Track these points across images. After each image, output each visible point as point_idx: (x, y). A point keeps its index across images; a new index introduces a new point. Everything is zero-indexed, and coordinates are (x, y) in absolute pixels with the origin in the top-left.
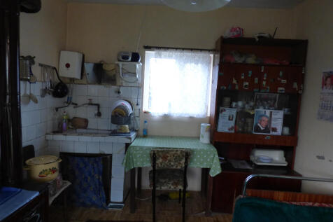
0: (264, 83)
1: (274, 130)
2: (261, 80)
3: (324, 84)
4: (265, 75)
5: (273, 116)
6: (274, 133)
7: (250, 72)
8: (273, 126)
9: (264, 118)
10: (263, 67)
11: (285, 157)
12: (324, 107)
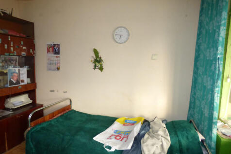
0: (12, 49)
1: (23, 81)
2: (9, 47)
3: (48, 51)
4: (12, 43)
5: (21, 72)
6: (22, 84)
8: (21, 79)
9: (15, 74)
10: (9, 37)
11: (29, 97)
12: (50, 64)
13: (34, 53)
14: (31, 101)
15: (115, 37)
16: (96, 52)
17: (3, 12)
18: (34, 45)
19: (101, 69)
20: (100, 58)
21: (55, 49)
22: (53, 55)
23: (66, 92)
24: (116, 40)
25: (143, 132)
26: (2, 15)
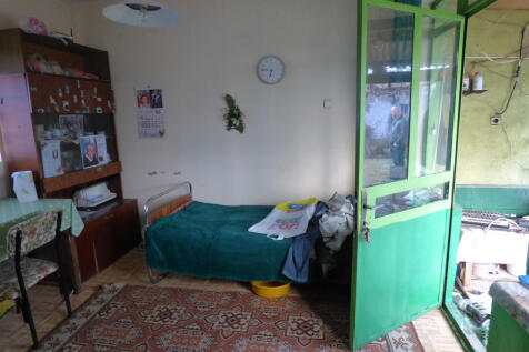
0: (83, 102)
1: (101, 159)
2: (80, 99)
3: (140, 102)
4: (82, 92)
5: (98, 143)
6: (101, 163)
7: (67, 88)
8: (99, 155)
9: (89, 147)
10: (78, 81)
11: (109, 188)
12: (145, 125)
13: (113, 108)
14: (114, 196)
15: (261, 73)
16: (230, 100)
17: (67, 40)
18: (112, 92)
19: (241, 129)
20: (238, 109)
21: (153, 99)
22: (150, 109)
23: (179, 173)
24: (264, 78)
25: (319, 213)
26: (66, 43)
